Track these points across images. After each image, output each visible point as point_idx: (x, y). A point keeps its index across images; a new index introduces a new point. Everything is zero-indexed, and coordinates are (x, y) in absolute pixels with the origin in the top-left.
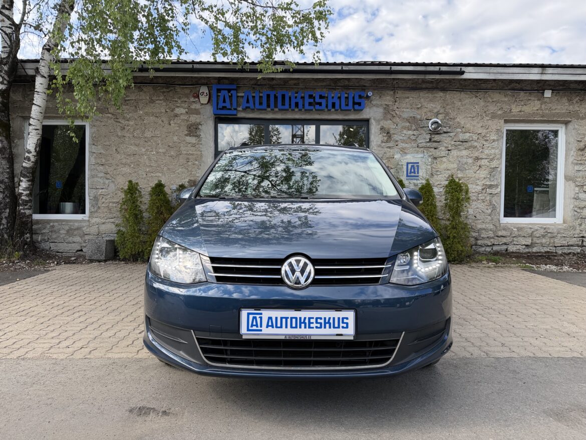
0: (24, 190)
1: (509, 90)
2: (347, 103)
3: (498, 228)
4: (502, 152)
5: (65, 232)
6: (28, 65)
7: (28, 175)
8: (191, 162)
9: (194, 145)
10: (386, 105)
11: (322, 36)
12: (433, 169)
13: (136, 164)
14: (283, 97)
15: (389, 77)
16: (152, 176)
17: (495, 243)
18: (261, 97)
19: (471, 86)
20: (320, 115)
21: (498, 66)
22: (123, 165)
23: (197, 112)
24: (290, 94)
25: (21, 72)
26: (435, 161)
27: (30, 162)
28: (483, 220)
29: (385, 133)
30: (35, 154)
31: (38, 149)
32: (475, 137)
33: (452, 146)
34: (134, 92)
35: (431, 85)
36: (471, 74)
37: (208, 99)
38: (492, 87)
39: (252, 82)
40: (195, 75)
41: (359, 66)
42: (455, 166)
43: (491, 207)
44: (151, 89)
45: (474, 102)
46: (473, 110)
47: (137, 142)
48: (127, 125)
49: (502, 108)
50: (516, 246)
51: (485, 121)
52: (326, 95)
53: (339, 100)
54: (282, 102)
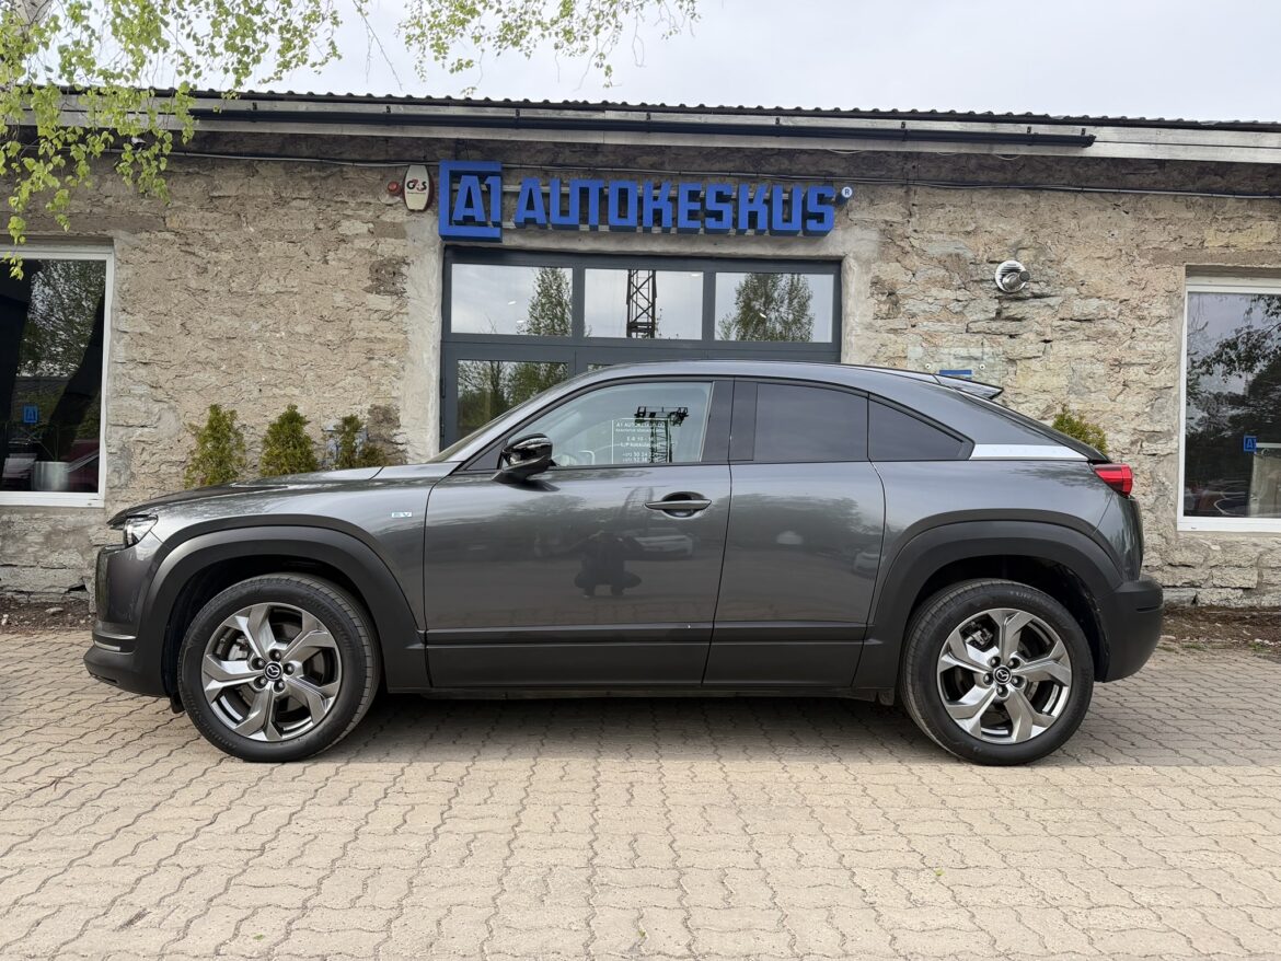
1: (1199, 191)
2: (785, 216)
3: (1173, 543)
4: (1179, 350)
5: (41, 540)
8: (379, 359)
9: (387, 317)
10: (886, 222)
12: (1008, 390)
13: (233, 363)
14: (623, 193)
15: (899, 150)
16: (274, 396)
17: (1166, 583)
18: (564, 196)
19: (1102, 178)
20: (716, 244)
21: (1179, 125)
22: (199, 366)
23: (398, 231)
24: (640, 191)
26: (1011, 369)
29: (883, 294)
32: (1112, 309)
33: (1053, 330)
34: (235, 178)
35: (1000, 176)
36: (1109, 145)
37: (426, 196)
38: (1155, 183)
39: (544, 158)
40: (395, 133)
41: (823, 119)
42: (1063, 381)
43: (1155, 488)
44: (281, 170)
45: (1109, 221)
46: (1106, 240)
47: (239, 306)
48: (212, 261)
49: (1181, 237)
50: (1220, 590)
51: (1138, 270)
52: (734, 194)
53: (766, 207)
54: (620, 210)
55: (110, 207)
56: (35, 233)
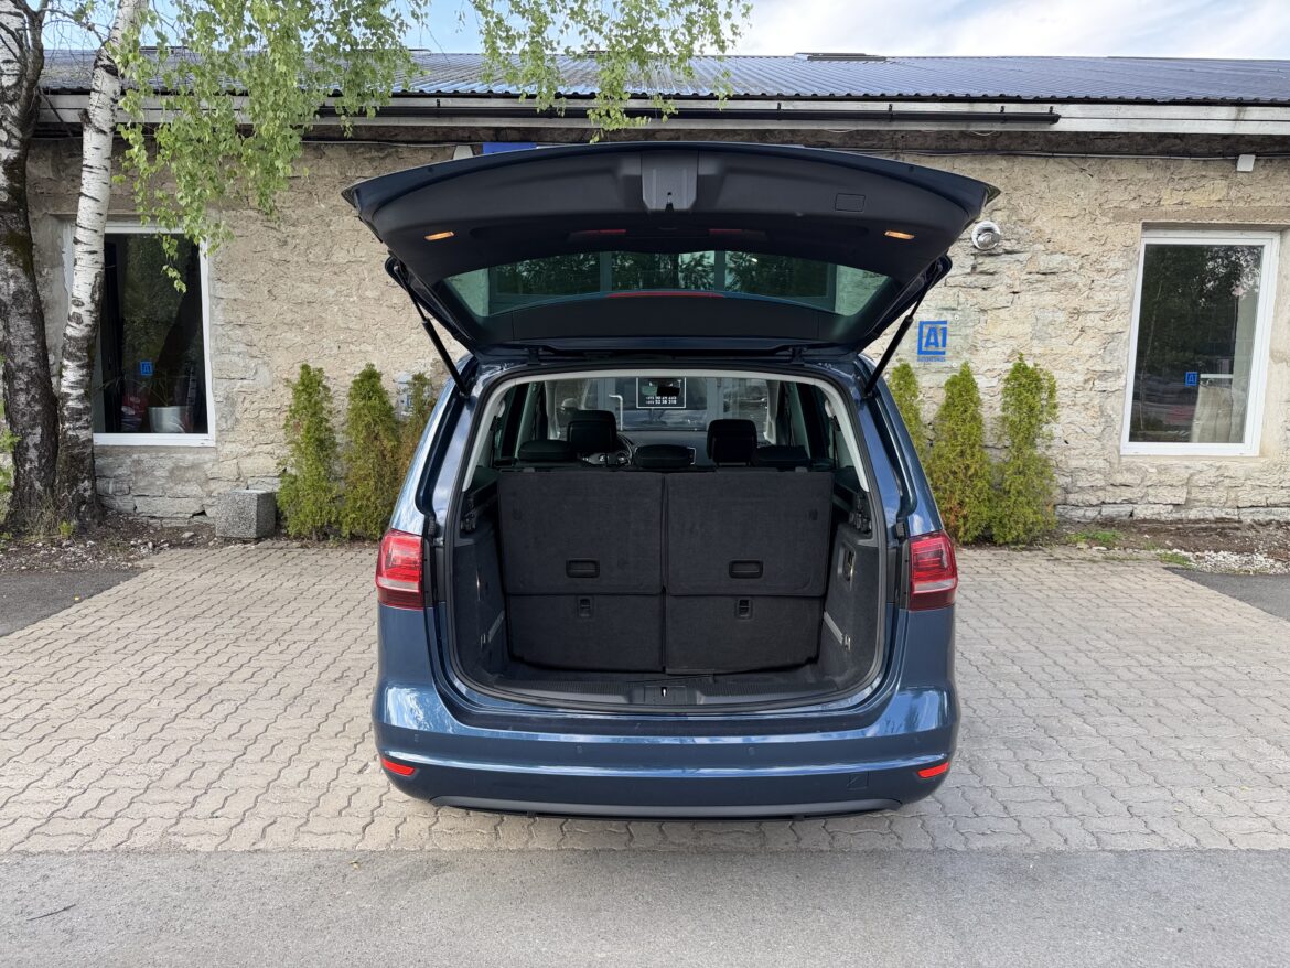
0: (72, 387)
1: (1159, 153)
3: (1116, 466)
4: (1133, 298)
5: (166, 474)
6: (64, 101)
7: (79, 354)
11: (735, 33)
12: (979, 336)
13: (315, 324)
15: (887, 128)
16: (352, 352)
17: (1107, 500)
19: (1072, 143)
21: (1138, 101)
22: (286, 328)
25: (47, 115)
26: (983, 318)
27: (81, 327)
28: (1083, 450)
30: (92, 307)
31: (97, 297)
32: (1074, 264)
33: (1021, 283)
34: (305, 160)
35: (981, 143)
36: (1074, 120)
38: (1120, 146)
39: (573, 136)
40: (445, 123)
41: (819, 103)
42: (1028, 328)
43: (1103, 420)
44: (344, 153)
45: (1076, 183)
46: (1072, 200)
47: (316, 275)
48: (291, 235)
49: (1140, 196)
50: (1157, 506)
51: (1100, 227)
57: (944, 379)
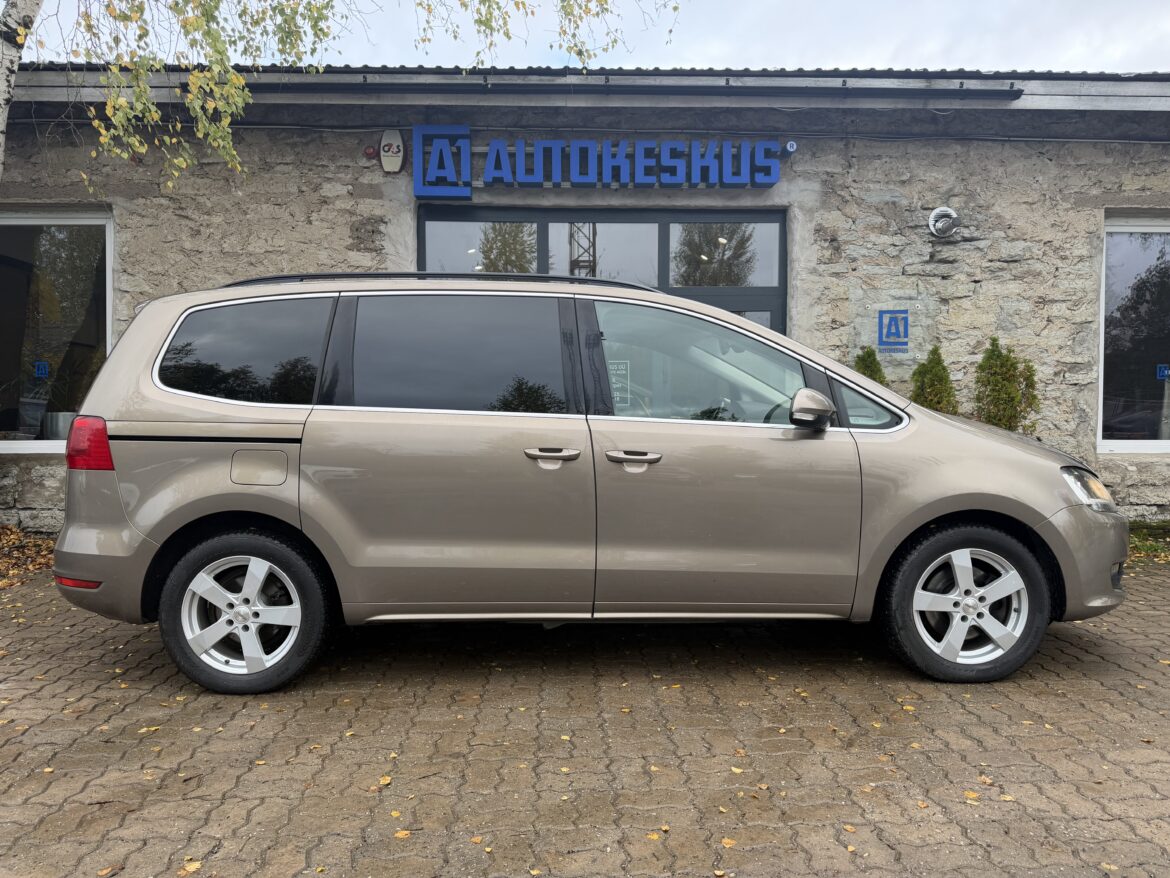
1: (1117, 138)
2: (736, 169)
3: (1093, 464)
4: (1100, 286)
10: (828, 173)
12: (940, 326)
14: (584, 153)
15: (841, 106)
18: (530, 156)
19: (1027, 128)
20: (669, 197)
21: (1101, 77)
23: (375, 192)
24: (599, 149)
26: (943, 308)
29: (826, 240)
32: (1037, 251)
33: (983, 272)
35: (932, 129)
36: (1036, 98)
37: (400, 159)
38: (1077, 131)
39: (509, 120)
40: (372, 101)
41: (769, 79)
42: (991, 318)
43: (1076, 415)
45: (1035, 167)
46: (1031, 186)
47: (231, 266)
48: (205, 224)
49: (1101, 182)
50: (1136, 507)
51: (1061, 213)
52: (687, 150)
53: (716, 161)
54: (581, 167)
55: (108, 175)
56: (38, 201)
57: (907, 373)
